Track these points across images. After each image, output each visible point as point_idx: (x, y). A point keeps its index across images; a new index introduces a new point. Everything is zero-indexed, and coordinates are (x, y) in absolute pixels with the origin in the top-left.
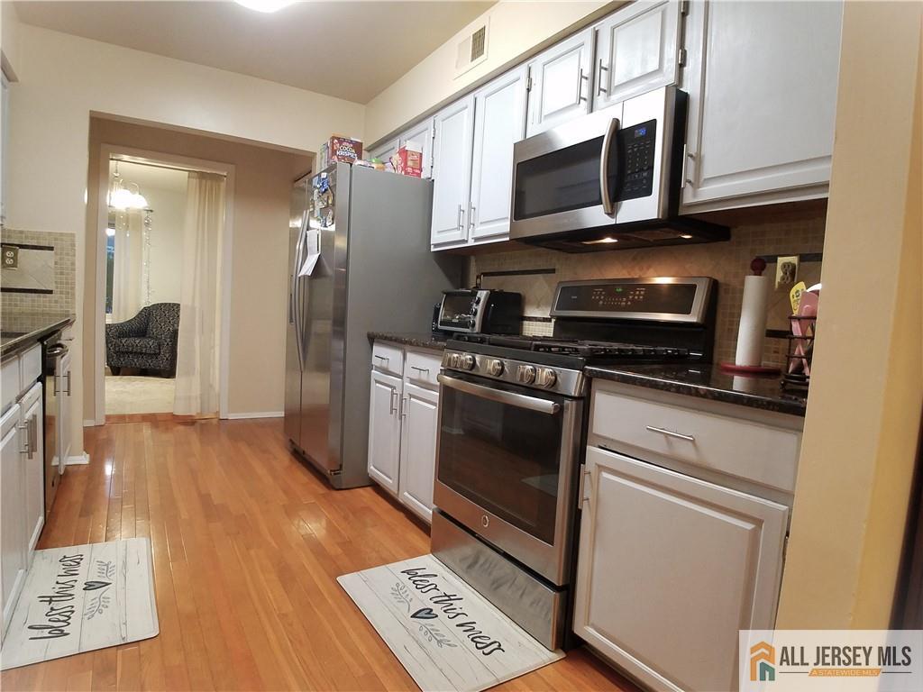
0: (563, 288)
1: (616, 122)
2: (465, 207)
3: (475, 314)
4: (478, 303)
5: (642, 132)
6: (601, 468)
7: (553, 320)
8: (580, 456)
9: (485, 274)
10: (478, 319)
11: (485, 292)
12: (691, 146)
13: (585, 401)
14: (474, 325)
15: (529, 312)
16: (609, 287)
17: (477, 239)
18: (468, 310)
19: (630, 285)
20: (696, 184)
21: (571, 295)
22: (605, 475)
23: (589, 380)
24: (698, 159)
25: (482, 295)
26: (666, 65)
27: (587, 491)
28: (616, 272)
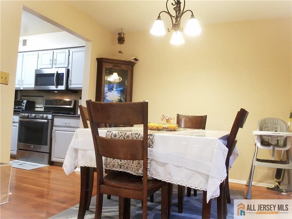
0: (46, 101)
1: (57, 72)
2: (20, 80)
3: (23, 106)
4: (24, 103)
5: (62, 74)
6: (56, 130)
7: (43, 108)
8: (52, 129)
9: (23, 96)
10: (24, 107)
11: (26, 101)
12: (70, 78)
13: (52, 120)
14: (23, 109)
15: (37, 106)
16: (56, 101)
17: (23, 88)
18: (21, 105)
19: (60, 101)
20: (71, 85)
21: (47, 102)
22: (56, 131)
23: (53, 116)
24: (71, 81)
25: (25, 101)
26: (66, 63)
27: (53, 135)
28: (58, 98)
